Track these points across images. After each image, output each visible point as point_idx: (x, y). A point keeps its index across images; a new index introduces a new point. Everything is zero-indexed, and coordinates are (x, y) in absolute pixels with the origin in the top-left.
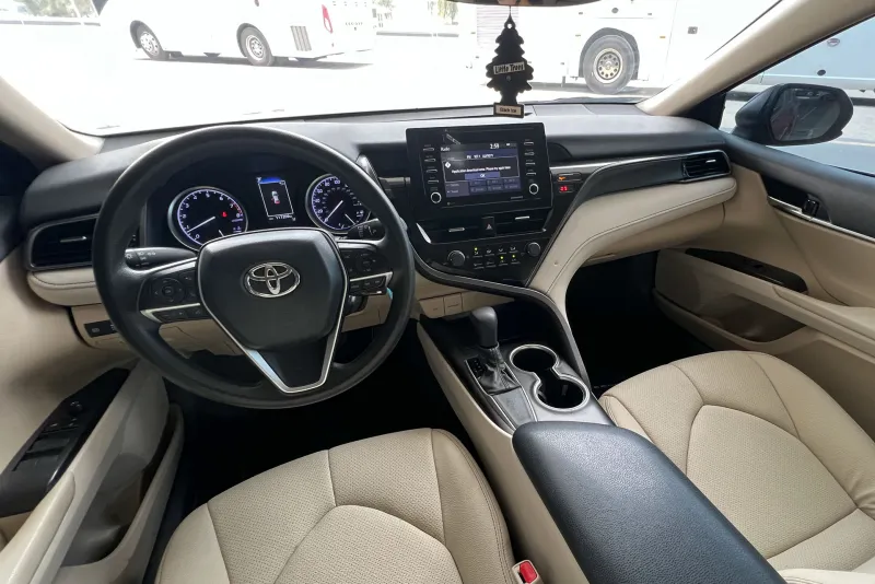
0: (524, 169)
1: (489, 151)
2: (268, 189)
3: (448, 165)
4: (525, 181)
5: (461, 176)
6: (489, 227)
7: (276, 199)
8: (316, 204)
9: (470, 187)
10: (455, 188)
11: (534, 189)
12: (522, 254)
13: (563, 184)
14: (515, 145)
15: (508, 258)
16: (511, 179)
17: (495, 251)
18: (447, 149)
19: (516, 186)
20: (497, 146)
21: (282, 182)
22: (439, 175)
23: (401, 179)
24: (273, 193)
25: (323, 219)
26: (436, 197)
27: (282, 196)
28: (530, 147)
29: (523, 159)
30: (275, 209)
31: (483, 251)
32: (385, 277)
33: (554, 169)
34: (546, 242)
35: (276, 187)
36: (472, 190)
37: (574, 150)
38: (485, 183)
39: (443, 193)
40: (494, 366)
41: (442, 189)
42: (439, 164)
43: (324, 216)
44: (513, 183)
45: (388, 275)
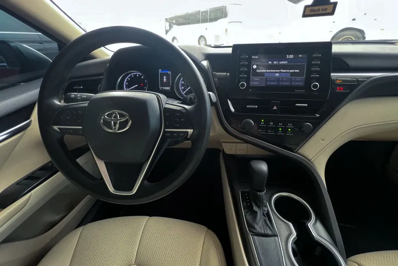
0: (309, 72)
1: (285, 59)
2: (162, 75)
3: (255, 67)
4: (308, 81)
5: (262, 74)
6: (275, 108)
7: (165, 80)
8: (182, 84)
9: (267, 81)
10: (256, 81)
11: (315, 86)
12: (297, 129)
13: (339, 85)
14: (306, 56)
15: (285, 130)
16: (298, 78)
17: (276, 123)
18: (257, 57)
19: (301, 84)
20: (292, 56)
21: (169, 72)
22: (248, 73)
23: (225, 74)
24: (165, 77)
25: (183, 91)
26: (243, 85)
27: (168, 79)
28: (317, 58)
29: (310, 65)
30: (164, 84)
31: (266, 123)
32: (187, 132)
33: (334, 75)
34: (318, 124)
35: (167, 75)
36: (268, 83)
37: (352, 63)
38: (278, 80)
39: (248, 83)
40: (259, 207)
41: (248, 80)
42: (249, 66)
43: (184, 90)
44: (299, 81)
45: (190, 131)
